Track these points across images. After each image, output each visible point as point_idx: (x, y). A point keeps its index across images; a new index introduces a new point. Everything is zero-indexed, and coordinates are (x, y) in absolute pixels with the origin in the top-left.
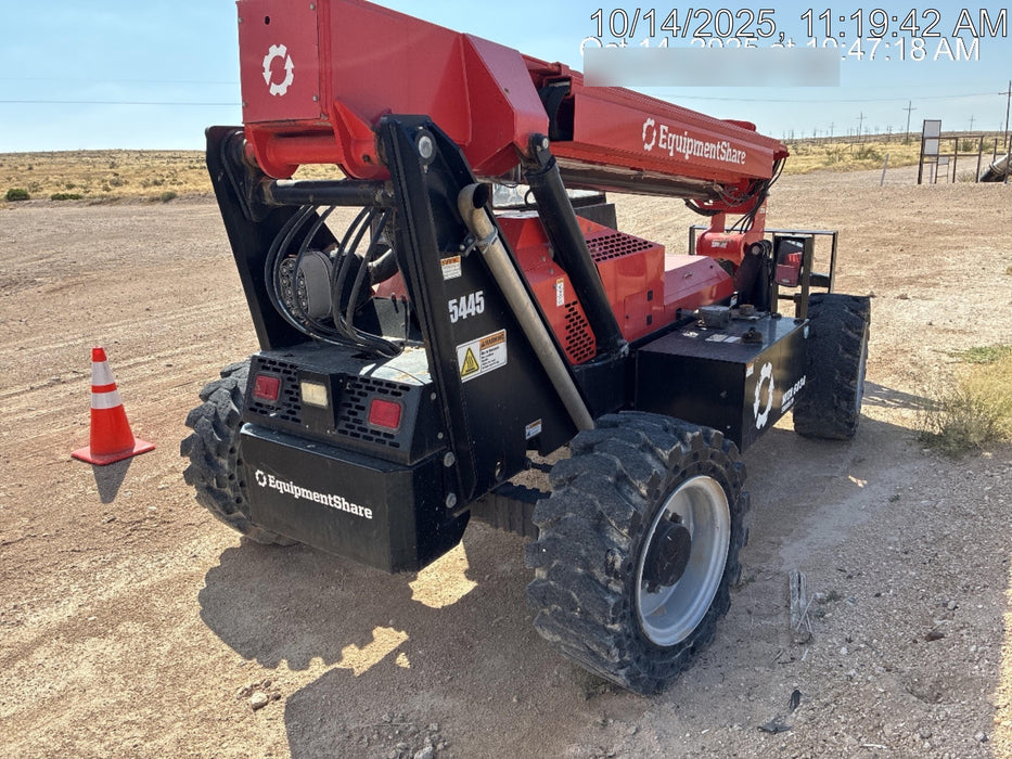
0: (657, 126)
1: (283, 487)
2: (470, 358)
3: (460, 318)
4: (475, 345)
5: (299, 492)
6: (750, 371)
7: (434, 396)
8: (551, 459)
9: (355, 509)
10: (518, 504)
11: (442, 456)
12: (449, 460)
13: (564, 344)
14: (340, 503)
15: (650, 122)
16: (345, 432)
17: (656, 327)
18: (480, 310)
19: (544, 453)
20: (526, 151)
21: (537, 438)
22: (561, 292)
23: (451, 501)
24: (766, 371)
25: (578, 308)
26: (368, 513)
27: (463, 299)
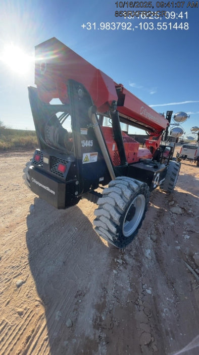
0: (144, 109)
1: (37, 183)
2: (87, 157)
3: (85, 146)
4: (89, 154)
5: (40, 185)
6: (155, 174)
7: (75, 165)
8: (104, 187)
9: (52, 191)
10: (95, 196)
11: (75, 181)
12: (77, 183)
13: (113, 160)
14: (48, 189)
15: (143, 107)
16: (52, 171)
17: (135, 161)
18: (92, 145)
19: (103, 185)
20: (111, 105)
21: (102, 181)
22: (114, 147)
23: (76, 193)
24: (158, 175)
25: (117, 152)
26: (54, 193)
27: (87, 141)
